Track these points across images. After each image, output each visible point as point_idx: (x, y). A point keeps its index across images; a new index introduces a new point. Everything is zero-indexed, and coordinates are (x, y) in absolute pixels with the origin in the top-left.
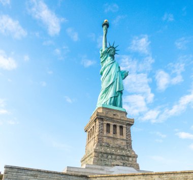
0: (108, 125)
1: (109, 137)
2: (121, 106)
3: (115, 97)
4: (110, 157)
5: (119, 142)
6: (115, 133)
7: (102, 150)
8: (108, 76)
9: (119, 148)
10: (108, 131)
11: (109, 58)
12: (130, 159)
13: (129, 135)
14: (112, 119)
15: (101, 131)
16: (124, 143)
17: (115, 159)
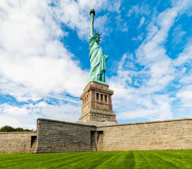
0: (98, 94)
1: (98, 103)
2: (104, 81)
3: (101, 75)
4: (99, 115)
5: (105, 106)
6: (102, 99)
7: (95, 111)
8: (96, 57)
9: (105, 110)
10: (98, 98)
11: (96, 43)
12: (112, 117)
13: (110, 101)
14: (100, 90)
15: (93, 98)
16: (108, 107)
17: (103, 117)
